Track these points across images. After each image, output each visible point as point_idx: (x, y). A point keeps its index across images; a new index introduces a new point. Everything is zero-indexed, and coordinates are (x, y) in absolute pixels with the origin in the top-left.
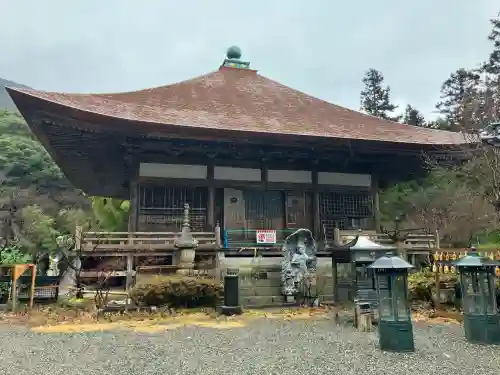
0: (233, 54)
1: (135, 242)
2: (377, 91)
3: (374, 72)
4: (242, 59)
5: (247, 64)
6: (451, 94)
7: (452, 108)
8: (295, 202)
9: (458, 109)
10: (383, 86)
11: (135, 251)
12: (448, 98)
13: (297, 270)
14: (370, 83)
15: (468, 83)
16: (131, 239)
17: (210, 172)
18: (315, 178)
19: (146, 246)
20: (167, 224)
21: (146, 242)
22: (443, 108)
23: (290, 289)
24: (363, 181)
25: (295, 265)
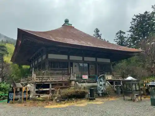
0: (67, 21)
1: (52, 79)
2: (98, 34)
3: (97, 29)
4: (69, 23)
5: (71, 25)
6: (118, 37)
7: (118, 41)
8: (92, 67)
9: (119, 41)
10: (99, 33)
11: (52, 82)
12: (117, 38)
13: (101, 87)
14: (96, 32)
15: (122, 34)
16: (51, 78)
17: (69, 57)
18: (96, 60)
19: (55, 80)
20: (57, 73)
21: (55, 79)
22: (116, 40)
23: (100, 92)
24: (108, 61)
25: (101, 85)
